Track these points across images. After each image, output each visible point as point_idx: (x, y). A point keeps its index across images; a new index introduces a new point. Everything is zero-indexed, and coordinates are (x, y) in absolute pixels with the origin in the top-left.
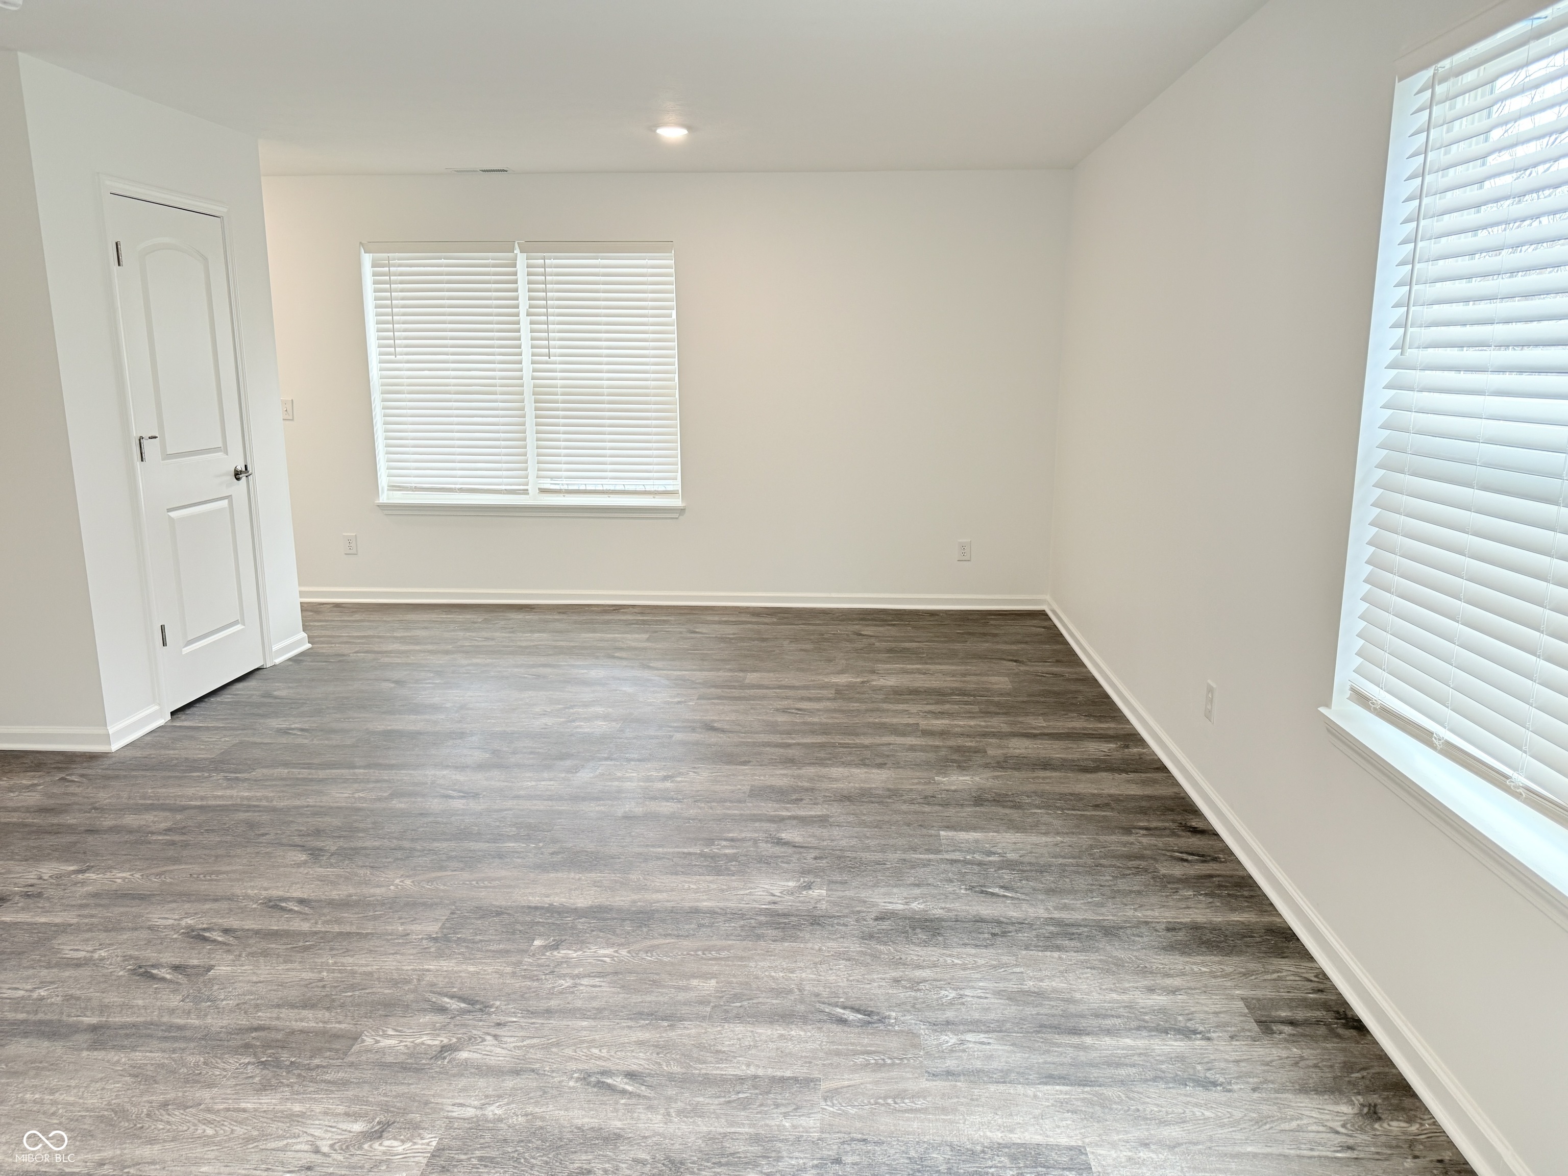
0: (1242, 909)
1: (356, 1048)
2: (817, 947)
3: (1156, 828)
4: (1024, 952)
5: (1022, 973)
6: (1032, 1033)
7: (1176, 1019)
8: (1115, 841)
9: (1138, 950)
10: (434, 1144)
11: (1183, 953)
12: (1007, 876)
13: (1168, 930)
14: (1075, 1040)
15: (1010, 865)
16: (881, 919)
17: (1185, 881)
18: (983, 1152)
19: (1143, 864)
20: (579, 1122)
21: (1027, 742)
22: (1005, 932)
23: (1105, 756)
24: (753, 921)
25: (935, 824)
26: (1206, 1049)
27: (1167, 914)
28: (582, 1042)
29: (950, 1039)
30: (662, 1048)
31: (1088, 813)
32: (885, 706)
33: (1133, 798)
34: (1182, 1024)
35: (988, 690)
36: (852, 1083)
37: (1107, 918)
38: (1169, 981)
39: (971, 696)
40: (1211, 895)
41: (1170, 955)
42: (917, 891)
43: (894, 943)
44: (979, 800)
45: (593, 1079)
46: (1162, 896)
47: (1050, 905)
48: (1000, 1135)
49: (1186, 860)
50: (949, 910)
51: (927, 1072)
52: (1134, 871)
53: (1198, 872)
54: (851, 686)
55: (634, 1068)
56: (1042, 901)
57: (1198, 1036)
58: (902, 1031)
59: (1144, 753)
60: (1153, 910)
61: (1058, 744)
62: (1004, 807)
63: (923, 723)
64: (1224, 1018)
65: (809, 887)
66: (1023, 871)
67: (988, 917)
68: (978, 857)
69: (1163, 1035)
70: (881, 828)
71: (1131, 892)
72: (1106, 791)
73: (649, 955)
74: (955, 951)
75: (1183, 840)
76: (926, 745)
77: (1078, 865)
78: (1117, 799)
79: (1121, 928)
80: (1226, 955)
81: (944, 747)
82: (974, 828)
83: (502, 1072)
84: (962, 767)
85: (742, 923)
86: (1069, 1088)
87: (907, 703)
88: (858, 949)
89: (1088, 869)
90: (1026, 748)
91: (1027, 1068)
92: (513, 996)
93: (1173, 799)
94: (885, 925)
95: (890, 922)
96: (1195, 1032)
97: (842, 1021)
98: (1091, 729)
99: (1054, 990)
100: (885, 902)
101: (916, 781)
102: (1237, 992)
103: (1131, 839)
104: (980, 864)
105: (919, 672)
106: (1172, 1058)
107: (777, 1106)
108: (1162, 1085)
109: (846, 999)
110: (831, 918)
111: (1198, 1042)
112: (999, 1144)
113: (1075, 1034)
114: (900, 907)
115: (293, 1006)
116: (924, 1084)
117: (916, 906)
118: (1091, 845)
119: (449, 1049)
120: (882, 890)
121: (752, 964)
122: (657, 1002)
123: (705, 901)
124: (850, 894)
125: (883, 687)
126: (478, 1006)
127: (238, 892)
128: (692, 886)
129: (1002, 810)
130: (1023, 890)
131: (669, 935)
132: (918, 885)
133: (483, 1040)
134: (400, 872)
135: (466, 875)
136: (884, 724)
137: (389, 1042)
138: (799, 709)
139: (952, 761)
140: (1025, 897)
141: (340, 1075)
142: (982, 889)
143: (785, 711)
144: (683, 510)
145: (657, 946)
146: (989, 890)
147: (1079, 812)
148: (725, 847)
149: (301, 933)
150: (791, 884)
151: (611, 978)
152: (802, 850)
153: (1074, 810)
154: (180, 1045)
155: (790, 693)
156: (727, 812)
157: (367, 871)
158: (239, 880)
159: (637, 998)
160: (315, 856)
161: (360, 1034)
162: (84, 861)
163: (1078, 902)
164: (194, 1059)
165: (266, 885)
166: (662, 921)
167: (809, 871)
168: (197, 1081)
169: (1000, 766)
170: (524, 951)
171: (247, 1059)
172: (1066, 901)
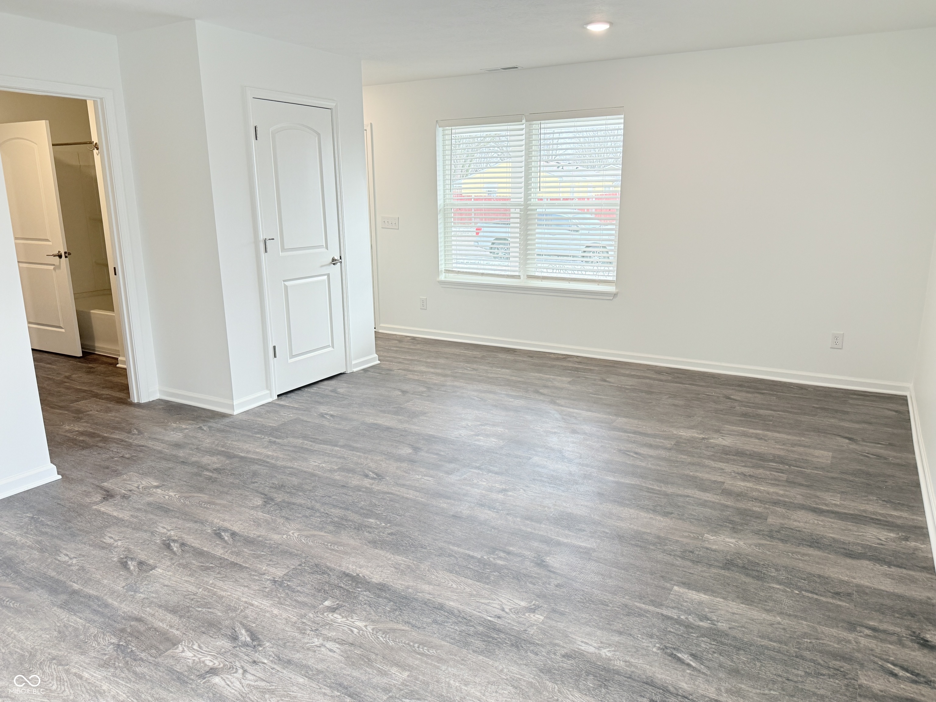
1: (170, 652)
2: (501, 667)
3: (885, 632)
8: (832, 636)
12: (705, 644)
15: (714, 634)
16: (568, 656)
19: (846, 666)
21: (810, 516)
23: (878, 544)
24: (472, 629)
25: (675, 578)
28: (288, 696)
31: (823, 599)
32: (707, 462)
33: (880, 593)
35: (807, 461)
39: (787, 464)
42: (616, 638)
43: (563, 682)
44: (728, 564)
49: (897, 677)
50: (630, 664)
52: (832, 672)
54: (691, 441)
56: (720, 679)
59: (920, 549)
61: (839, 524)
62: (747, 575)
63: (729, 483)
65: (533, 610)
66: (723, 644)
67: (659, 682)
68: (691, 618)
70: (627, 571)
71: (814, 694)
72: (857, 581)
73: (384, 636)
75: (907, 651)
76: (718, 503)
77: (779, 652)
78: (861, 590)
81: (731, 507)
82: (706, 590)
84: (735, 530)
85: (464, 628)
87: (727, 463)
88: (531, 680)
89: (786, 658)
90: (806, 522)
92: (280, 642)
93: (921, 602)
94: (567, 664)
95: (573, 662)
98: (881, 514)
100: (582, 642)
101: (687, 534)
103: (851, 636)
104: (688, 626)
105: (757, 437)
110: (530, 643)
114: (592, 650)
115: (167, 610)
117: (606, 653)
118: (805, 633)
119: (213, 671)
120: (588, 629)
121: (444, 668)
122: (357, 679)
123: (453, 601)
124: (561, 626)
125: (717, 445)
126: (255, 643)
127: (210, 519)
128: (454, 586)
129: (744, 578)
130: (710, 664)
131: (408, 623)
132: (620, 633)
133: (236, 672)
134: (298, 526)
135: (330, 537)
136: (696, 477)
137: (189, 654)
138: (636, 453)
139: (731, 522)
140: (705, 670)
141: (146, 670)
142: (675, 652)
143: (625, 453)
144: (615, 295)
145: (394, 630)
146: (679, 655)
147: (815, 596)
148: (500, 558)
149: (214, 557)
150: (523, 604)
151: (346, 647)
152: (552, 575)
153: (812, 592)
154: (96, 618)
155: (639, 438)
156: (523, 528)
157: (282, 521)
158: (218, 511)
159: (348, 671)
160: (266, 503)
161: (179, 642)
162: (164, 481)
163: (754, 691)
164: (93, 630)
165: (227, 517)
166: (414, 610)
167: (544, 596)
168: (80, 648)
169: (771, 535)
170: (314, 607)
171: (114, 640)
172: (743, 686)
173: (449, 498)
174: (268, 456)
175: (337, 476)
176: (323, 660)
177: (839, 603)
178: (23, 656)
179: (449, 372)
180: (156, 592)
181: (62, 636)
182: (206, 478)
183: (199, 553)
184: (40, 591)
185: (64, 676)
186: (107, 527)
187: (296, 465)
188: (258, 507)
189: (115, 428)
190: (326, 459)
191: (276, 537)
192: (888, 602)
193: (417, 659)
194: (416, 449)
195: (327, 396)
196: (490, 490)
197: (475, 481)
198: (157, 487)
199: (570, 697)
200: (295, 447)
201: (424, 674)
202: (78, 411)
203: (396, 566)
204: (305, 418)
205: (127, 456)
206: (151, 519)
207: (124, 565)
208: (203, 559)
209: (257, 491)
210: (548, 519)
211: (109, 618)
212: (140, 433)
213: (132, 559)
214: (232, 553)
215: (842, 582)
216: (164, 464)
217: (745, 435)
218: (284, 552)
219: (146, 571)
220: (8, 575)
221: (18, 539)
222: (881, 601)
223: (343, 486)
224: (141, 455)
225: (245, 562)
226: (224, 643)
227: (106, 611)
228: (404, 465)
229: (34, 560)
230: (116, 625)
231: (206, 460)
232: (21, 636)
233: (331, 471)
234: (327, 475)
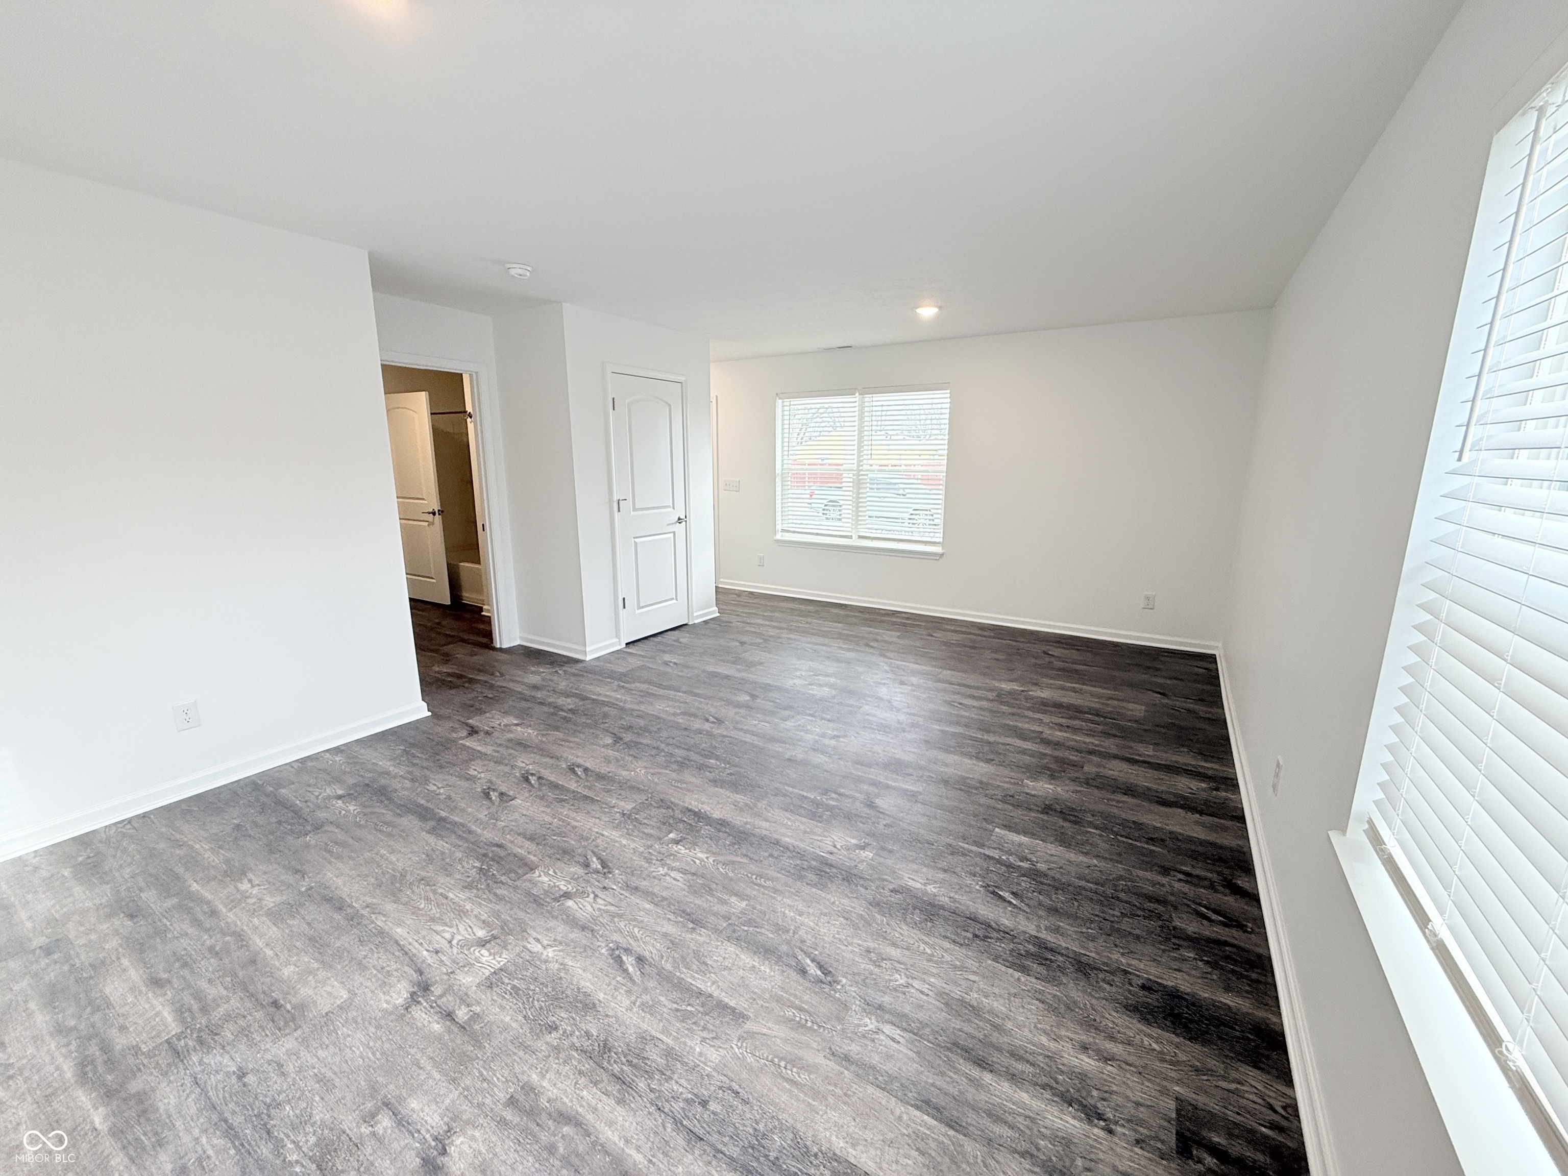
0: (1239, 993)
1: (527, 876)
2: (832, 900)
3: (1197, 876)
4: (990, 962)
5: (974, 982)
6: (942, 1047)
7: (1089, 1092)
8: (1147, 879)
9: (1098, 999)
10: (502, 963)
11: (1144, 1019)
12: (1025, 883)
13: (1143, 987)
14: (975, 1072)
15: (1034, 874)
16: (896, 891)
17: (1195, 941)
18: (816, 1156)
19: (1161, 908)
20: (582, 983)
21: (1125, 766)
22: (986, 937)
23: (1190, 793)
24: (806, 863)
25: (997, 820)
26: (1101, 1143)
27: (1153, 970)
28: (635, 920)
29: (871, 1023)
30: (674, 944)
31: (1138, 844)
32: (1027, 713)
33: (1190, 840)
34: (1092, 1102)
35: (1120, 714)
36: (769, 1032)
37: (1088, 953)
38: (1109, 1046)
39: (1103, 717)
40: (1214, 965)
41: (1128, 1016)
42: (941, 875)
43: (891, 915)
44: (1047, 809)
45: (617, 952)
46: (1159, 949)
47: (1044, 923)
48: (842, 1144)
49: (1209, 919)
50: (955, 901)
51: (830, 1048)
52: (1147, 913)
53: (1214, 935)
54: (1011, 693)
55: (647, 954)
57: (1102, 1123)
58: (839, 1000)
59: (1230, 799)
60: (1140, 960)
61: (1152, 774)
62: (1065, 820)
63: (1047, 732)
64: (1143, 1113)
65: (863, 848)
66: (1042, 884)
67: (982, 918)
68: (1011, 859)
69: (1066, 1105)
70: (952, 813)
71: (1130, 933)
72: (1169, 828)
73: (724, 867)
74: (931, 940)
75: (1220, 896)
76: (1037, 752)
77: (1096, 893)
78: (1174, 836)
79: (1095, 969)
80: (1189, 1040)
81: (1050, 755)
82: (1025, 832)
83: (577, 924)
84: (1052, 777)
85: (799, 862)
86: (935, 1122)
87: (1046, 714)
88: (861, 912)
89: (1102, 899)
90: (1120, 771)
91: (913, 1084)
92: (628, 870)
93: (1231, 849)
94: (895, 898)
95: (900, 896)
96: (1100, 1117)
97: (803, 972)
98: (1193, 766)
99: (991, 1012)
100: (909, 878)
101: (1008, 780)
102: (1177, 1088)
103: (1164, 880)
104: (1009, 866)
105: (1074, 690)
106: (1057, 1137)
107: (704, 1028)
108: (1027, 1164)
109: (821, 953)
110: (860, 878)
111: (1096, 1130)
112: (834, 1154)
113: (979, 1065)
114: (918, 886)
115: (525, 837)
116: (820, 1060)
117: (931, 889)
118: (1121, 876)
119: (567, 895)
120: (915, 867)
121: (779, 898)
122: (699, 906)
123: (788, 837)
124: (889, 862)
125: (1037, 697)
126: (605, 870)
127: (565, 755)
128: (789, 823)
129: (1061, 822)
130: (1031, 903)
131: (746, 855)
132: (945, 871)
133: (588, 897)
134: (645, 764)
135: (674, 775)
136: (1016, 727)
137: (545, 879)
138: (960, 704)
139: (1049, 769)
140: (1026, 908)
141: (505, 892)
142: (996, 890)
143: (950, 703)
144: (942, 555)
145: (733, 862)
146: (1001, 893)
147: (1130, 841)
148: (832, 799)
149: (568, 790)
150: (854, 841)
151: (690, 877)
152: (881, 816)
153: (1126, 837)
154: (461, 843)
155: (963, 690)
156: (854, 772)
157: (630, 759)
158: (572, 748)
159: (691, 898)
160: (616, 742)
161: (537, 867)
162: (524, 719)
163: (1072, 929)
164: (459, 855)
165: (580, 754)
166: (751, 844)
167: (874, 835)
168: (446, 870)
169: (1087, 783)
170: (660, 839)
171: (478, 864)
172: (1061, 924)
173: (784, 742)
174: (617, 699)
175: (680, 720)
176: (667, 888)
177: (1154, 848)
178: (394, 876)
179: (784, 625)
180: (516, 821)
181: (430, 860)
182: (562, 718)
183: (555, 786)
184: (411, 817)
185: (432, 896)
186: (471, 760)
187: (642, 708)
188: (608, 745)
189: (480, 671)
190: (670, 703)
191: (624, 773)
192: (1200, 849)
193: (755, 889)
194: (754, 697)
195: (672, 645)
196: (823, 735)
197: (809, 727)
198: (517, 725)
199: (898, 929)
200: (641, 691)
201: (761, 904)
202: (447, 655)
203: (735, 804)
204: (651, 666)
205: (490, 696)
206: (510, 754)
207: (487, 795)
208: (558, 792)
209: (607, 731)
210: (877, 764)
211: (472, 843)
212: (502, 675)
213: (494, 790)
214: (585, 787)
215: (1156, 828)
216: (524, 704)
217: (1062, 688)
218: (632, 787)
219: (507, 802)
220: (382, 802)
221: (391, 769)
222: (1193, 847)
223: (686, 729)
224: (503, 695)
225: (598, 796)
226: (579, 870)
227: (470, 837)
228: (743, 711)
229: (403, 789)
230: (478, 850)
231: (561, 701)
232: (393, 858)
233: (675, 714)
234: (672, 718)
